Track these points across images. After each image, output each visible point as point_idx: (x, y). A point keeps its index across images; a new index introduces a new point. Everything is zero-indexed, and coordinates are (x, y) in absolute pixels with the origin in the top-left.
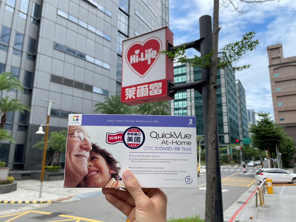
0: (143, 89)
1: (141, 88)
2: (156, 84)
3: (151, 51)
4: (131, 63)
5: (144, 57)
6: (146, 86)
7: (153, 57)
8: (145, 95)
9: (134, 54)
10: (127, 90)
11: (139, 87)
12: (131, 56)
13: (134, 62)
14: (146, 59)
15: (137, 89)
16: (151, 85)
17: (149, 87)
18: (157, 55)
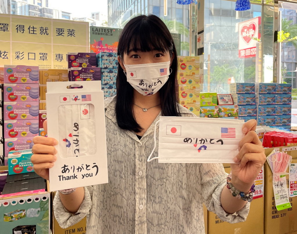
0: (248, 51)
1: (247, 51)
2: (254, 49)
3: (252, 30)
4: (243, 36)
5: (249, 33)
6: (250, 49)
7: (253, 34)
8: (249, 55)
9: (244, 31)
10: (241, 51)
11: (246, 50)
12: (243, 33)
13: (244, 36)
14: (250, 34)
15: (245, 51)
16: (252, 49)
17: (250, 50)
18: (254, 33)
